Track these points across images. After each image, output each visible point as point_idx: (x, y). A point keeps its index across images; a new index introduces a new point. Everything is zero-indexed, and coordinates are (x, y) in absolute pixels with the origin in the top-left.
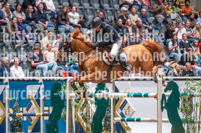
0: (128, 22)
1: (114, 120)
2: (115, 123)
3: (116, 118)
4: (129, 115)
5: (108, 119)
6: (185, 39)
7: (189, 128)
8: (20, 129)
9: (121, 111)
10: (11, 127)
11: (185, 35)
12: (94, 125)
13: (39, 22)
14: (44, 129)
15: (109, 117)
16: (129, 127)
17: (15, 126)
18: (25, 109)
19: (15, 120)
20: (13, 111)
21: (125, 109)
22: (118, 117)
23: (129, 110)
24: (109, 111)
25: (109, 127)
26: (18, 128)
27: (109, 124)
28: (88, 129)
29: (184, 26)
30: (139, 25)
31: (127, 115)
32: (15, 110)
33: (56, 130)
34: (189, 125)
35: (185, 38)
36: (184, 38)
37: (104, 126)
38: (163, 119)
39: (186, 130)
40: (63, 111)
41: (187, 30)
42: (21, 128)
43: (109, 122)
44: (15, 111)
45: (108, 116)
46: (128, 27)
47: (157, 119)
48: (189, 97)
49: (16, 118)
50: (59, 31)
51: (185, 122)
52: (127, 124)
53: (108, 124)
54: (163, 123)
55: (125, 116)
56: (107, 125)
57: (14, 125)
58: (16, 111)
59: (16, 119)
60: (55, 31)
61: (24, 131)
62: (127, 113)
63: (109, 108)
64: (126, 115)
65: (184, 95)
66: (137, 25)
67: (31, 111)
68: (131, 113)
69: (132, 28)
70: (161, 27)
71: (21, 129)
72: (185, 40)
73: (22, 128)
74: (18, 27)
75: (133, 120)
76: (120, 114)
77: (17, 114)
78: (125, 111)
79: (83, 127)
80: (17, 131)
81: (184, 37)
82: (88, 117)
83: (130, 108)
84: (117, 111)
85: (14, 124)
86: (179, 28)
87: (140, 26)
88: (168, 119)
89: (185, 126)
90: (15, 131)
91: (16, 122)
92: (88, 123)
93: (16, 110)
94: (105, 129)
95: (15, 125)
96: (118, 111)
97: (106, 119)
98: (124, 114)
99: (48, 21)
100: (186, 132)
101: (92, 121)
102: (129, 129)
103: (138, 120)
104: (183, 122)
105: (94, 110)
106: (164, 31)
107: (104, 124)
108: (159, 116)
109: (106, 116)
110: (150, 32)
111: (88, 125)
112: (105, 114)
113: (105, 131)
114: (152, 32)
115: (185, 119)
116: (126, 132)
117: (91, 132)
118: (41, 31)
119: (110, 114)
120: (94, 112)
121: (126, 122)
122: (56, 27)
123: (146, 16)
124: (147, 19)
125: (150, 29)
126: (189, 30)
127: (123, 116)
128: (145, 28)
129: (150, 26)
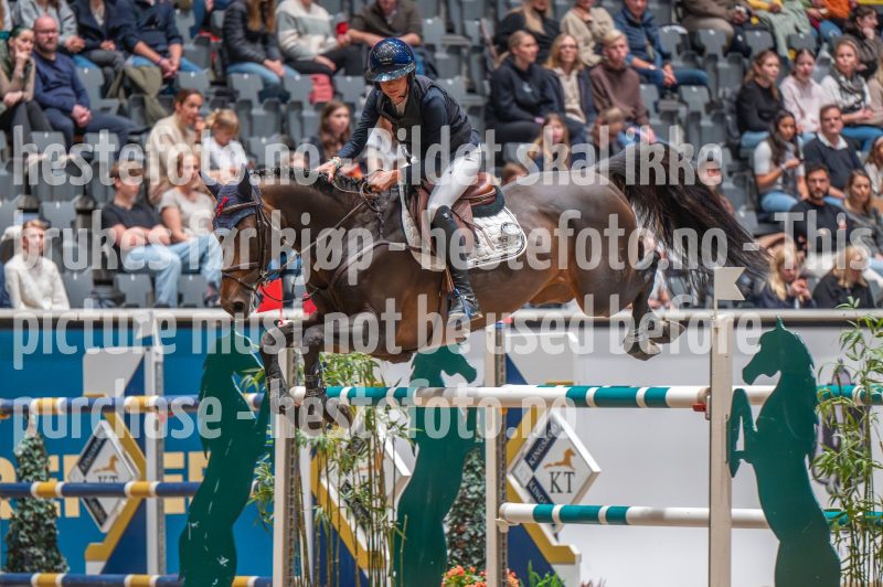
0: (563, 51)
1: (503, 517)
2: (505, 529)
3: (509, 507)
4: (569, 491)
5: (468, 512)
6: (835, 130)
7: (861, 552)
8: (48, 559)
9: (531, 474)
10: (6, 549)
11: (833, 113)
12: (404, 537)
13: (141, 46)
14: (164, 559)
15: (473, 500)
16: (566, 549)
17: (27, 545)
18: (71, 461)
19: (27, 513)
20: (17, 474)
21: (549, 465)
22: (519, 500)
23: (568, 469)
24: (473, 472)
25: (475, 549)
26: (39, 552)
27: (473, 533)
28: (375, 555)
29: (827, 69)
31: (559, 491)
32: (27, 464)
33: (223, 561)
34: (858, 542)
35: (832, 126)
36: (827, 124)
37: (453, 545)
38: (737, 512)
39: (848, 564)
40: (256, 471)
41: (842, 89)
42: (55, 554)
43: (473, 523)
44: (25, 469)
45: (469, 496)
46: (559, 71)
47: (708, 510)
48: (860, 408)
49: (28, 503)
50: (232, 88)
51: (840, 524)
52: (556, 536)
53: (472, 537)
54: (736, 533)
55: (552, 496)
56: (466, 542)
57: (22, 540)
58: (30, 474)
59: (30, 509)
60: (215, 89)
61: (68, 569)
62: (562, 482)
63: (474, 460)
64: (555, 490)
65: (837, 396)
66: (602, 63)
67: (102, 474)
68: (577, 482)
69: (579, 76)
70: (716, 71)
71: (53, 558)
72: (833, 138)
73: (57, 551)
74: (38, 71)
75: (588, 516)
76: (528, 488)
77: (35, 486)
78: (552, 473)
79: (353, 553)
80: (36, 567)
81: (828, 120)
82: (379, 500)
83: (572, 459)
84: (512, 472)
85: (22, 533)
86: (800, 76)
87: (618, 67)
88: (758, 513)
89: (843, 544)
90: (27, 568)
91: (28, 523)
92: (379, 531)
93: (33, 467)
94: (457, 559)
95: (27, 540)
96: (517, 472)
97: (462, 509)
98: (547, 487)
99: (182, 43)
100: (846, 572)
101: (396, 519)
102: (568, 557)
103: (617, 517)
104: (831, 523)
105: (406, 471)
106: (733, 93)
107: (450, 533)
108: (718, 496)
109: (459, 496)
110: (668, 97)
111: (379, 538)
112: (458, 487)
113: (457, 569)
114: (673, 98)
115: (838, 513)
116: (552, 573)
117: (390, 575)
118: (148, 90)
119: (480, 489)
120: (403, 478)
121: (554, 525)
122: (219, 73)
123: (651, 19)
124: (654, 34)
125: (667, 80)
126: (855, 88)
127: (539, 495)
128: (644, 78)
129: (668, 67)
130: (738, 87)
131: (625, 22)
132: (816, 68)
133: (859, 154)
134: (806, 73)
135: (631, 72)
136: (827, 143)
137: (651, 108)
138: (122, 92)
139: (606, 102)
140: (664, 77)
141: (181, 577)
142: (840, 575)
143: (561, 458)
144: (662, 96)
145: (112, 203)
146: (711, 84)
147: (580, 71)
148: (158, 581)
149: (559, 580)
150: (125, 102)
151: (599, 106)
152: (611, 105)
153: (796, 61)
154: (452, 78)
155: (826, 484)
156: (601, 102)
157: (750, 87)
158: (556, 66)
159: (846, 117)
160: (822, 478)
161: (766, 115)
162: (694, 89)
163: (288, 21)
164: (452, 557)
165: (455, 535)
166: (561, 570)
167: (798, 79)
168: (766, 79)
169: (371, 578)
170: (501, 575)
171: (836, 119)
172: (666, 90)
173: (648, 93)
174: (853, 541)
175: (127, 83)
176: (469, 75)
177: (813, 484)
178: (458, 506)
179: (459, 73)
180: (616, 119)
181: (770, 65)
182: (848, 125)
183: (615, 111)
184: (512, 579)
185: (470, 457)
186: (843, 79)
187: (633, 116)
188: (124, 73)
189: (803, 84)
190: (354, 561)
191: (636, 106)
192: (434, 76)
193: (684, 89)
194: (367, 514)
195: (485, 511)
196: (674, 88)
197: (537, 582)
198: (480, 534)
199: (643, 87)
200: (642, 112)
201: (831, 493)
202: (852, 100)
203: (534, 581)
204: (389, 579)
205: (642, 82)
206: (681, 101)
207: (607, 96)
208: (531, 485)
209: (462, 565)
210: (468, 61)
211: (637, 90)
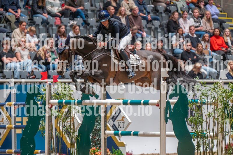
0: (121, 11)
1: (106, 134)
2: (106, 138)
3: (107, 132)
4: (123, 127)
5: (96, 133)
6: (193, 32)
7: (200, 144)
9: (113, 123)
11: (193, 28)
12: (80, 140)
13: (10, 10)
14: (16, 145)
15: (98, 130)
16: (123, 143)
21: (118, 121)
22: (110, 130)
23: (123, 122)
24: (98, 122)
25: (98, 143)
27: (98, 138)
28: (72, 144)
29: (191, 16)
30: (134, 15)
31: (121, 127)
33: (32, 146)
34: (199, 141)
35: (193, 31)
36: (191, 30)
37: (93, 142)
38: (167, 133)
39: (197, 147)
40: (40, 122)
41: (195, 21)
43: (98, 136)
45: (97, 129)
46: (120, 16)
47: (160, 132)
48: (200, 105)
50: (34, 21)
51: (195, 136)
52: (120, 139)
53: (97, 139)
54: (167, 138)
55: (118, 129)
56: (96, 141)
60: (29, 21)
62: (121, 125)
63: (98, 119)
64: (119, 127)
65: (194, 102)
66: (132, 15)
68: (125, 125)
69: (126, 18)
70: (162, 16)
72: (192, 34)
75: (128, 134)
76: (112, 127)
78: (119, 123)
79: (66, 144)
81: (192, 29)
82: (73, 130)
83: (124, 119)
84: (108, 122)
86: (184, 18)
87: (136, 15)
88: (173, 133)
89: (195, 141)
92: (73, 138)
94: (93, 145)
96: (109, 122)
97: (95, 132)
98: (117, 126)
99: (21, 9)
100: (196, 149)
101: (77, 135)
102: (123, 145)
103: (136, 134)
104: (192, 136)
105: (80, 122)
106: (166, 22)
107: (92, 138)
108: (162, 129)
109: (94, 129)
110: (149, 23)
111: (73, 140)
112: (94, 126)
113: (94, 148)
114: (150, 24)
115: (194, 133)
116: (119, 149)
117: (76, 149)
118: (12, 21)
119: (100, 127)
120: (79, 124)
121: (119, 136)
122: (31, 17)
123: (145, 3)
124: (145, 7)
125: (149, 19)
126: (198, 21)
127: (115, 129)
128: (143, 19)
129: (149, 16)
130: (168, 21)
131: (138, 4)
132: (188, 16)
133: (199, 39)
134: (186, 17)
135: (139, 17)
136: (191, 36)
137: (145, 26)
138: (5, 22)
139: (133, 25)
140: (148, 18)
141: (20, 150)
142: (195, 150)
143: (121, 119)
144: (148, 23)
145: (2, 51)
146: (161, 20)
147: (126, 17)
148: (15, 151)
149: (121, 151)
150: (6, 24)
151: (131, 26)
152: (134, 25)
153: (183, 14)
154: (92, 18)
155: (191, 126)
156: (131, 25)
157: (171, 21)
158: (120, 15)
159: (196, 29)
160: (190, 124)
161: (175, 28)
162: (156, 21)
163: (49, 3)
164: (92, 145)
165: (93, 139)
166: (121, 148)
167: (183, 19)
168: (175, 19)
169: (71, 150)
170: (105, 150)
171: (193, 29)
172: (149, 22)
173: (144, 22)
174: (198, 141)
175: (6, 19)
176: (97, 17)
177: (187, 126)
178: (94, 131)
179: (94, 17)
180: (136, 29)
181: (176, 15)
182: (197, 31)
183: (135, 27)
184: (108, 151)
185: (97, 118)
186: (195, 19)
187: (140, 28)
188: (5, 17)
189: (185, 20)
190: (66, 146)
191: (141, 26)
192: (87, 18)
193: (153, 21)
194: (70, 133)
195: (101, 133)
196: (151, 21)
197: (115, 151)
198: (100, 139)
199: (142, 21)
200: (142, 27)
201: (192, 128)
202: (198, 24)
203: (114, 151)
204: (76, 151)
205: (142, 19)
206: (153, 24)
207: (133, 23)
208: (113, 126)
209: (95, 147)
210: (96, 14)
211: (141, 22)
